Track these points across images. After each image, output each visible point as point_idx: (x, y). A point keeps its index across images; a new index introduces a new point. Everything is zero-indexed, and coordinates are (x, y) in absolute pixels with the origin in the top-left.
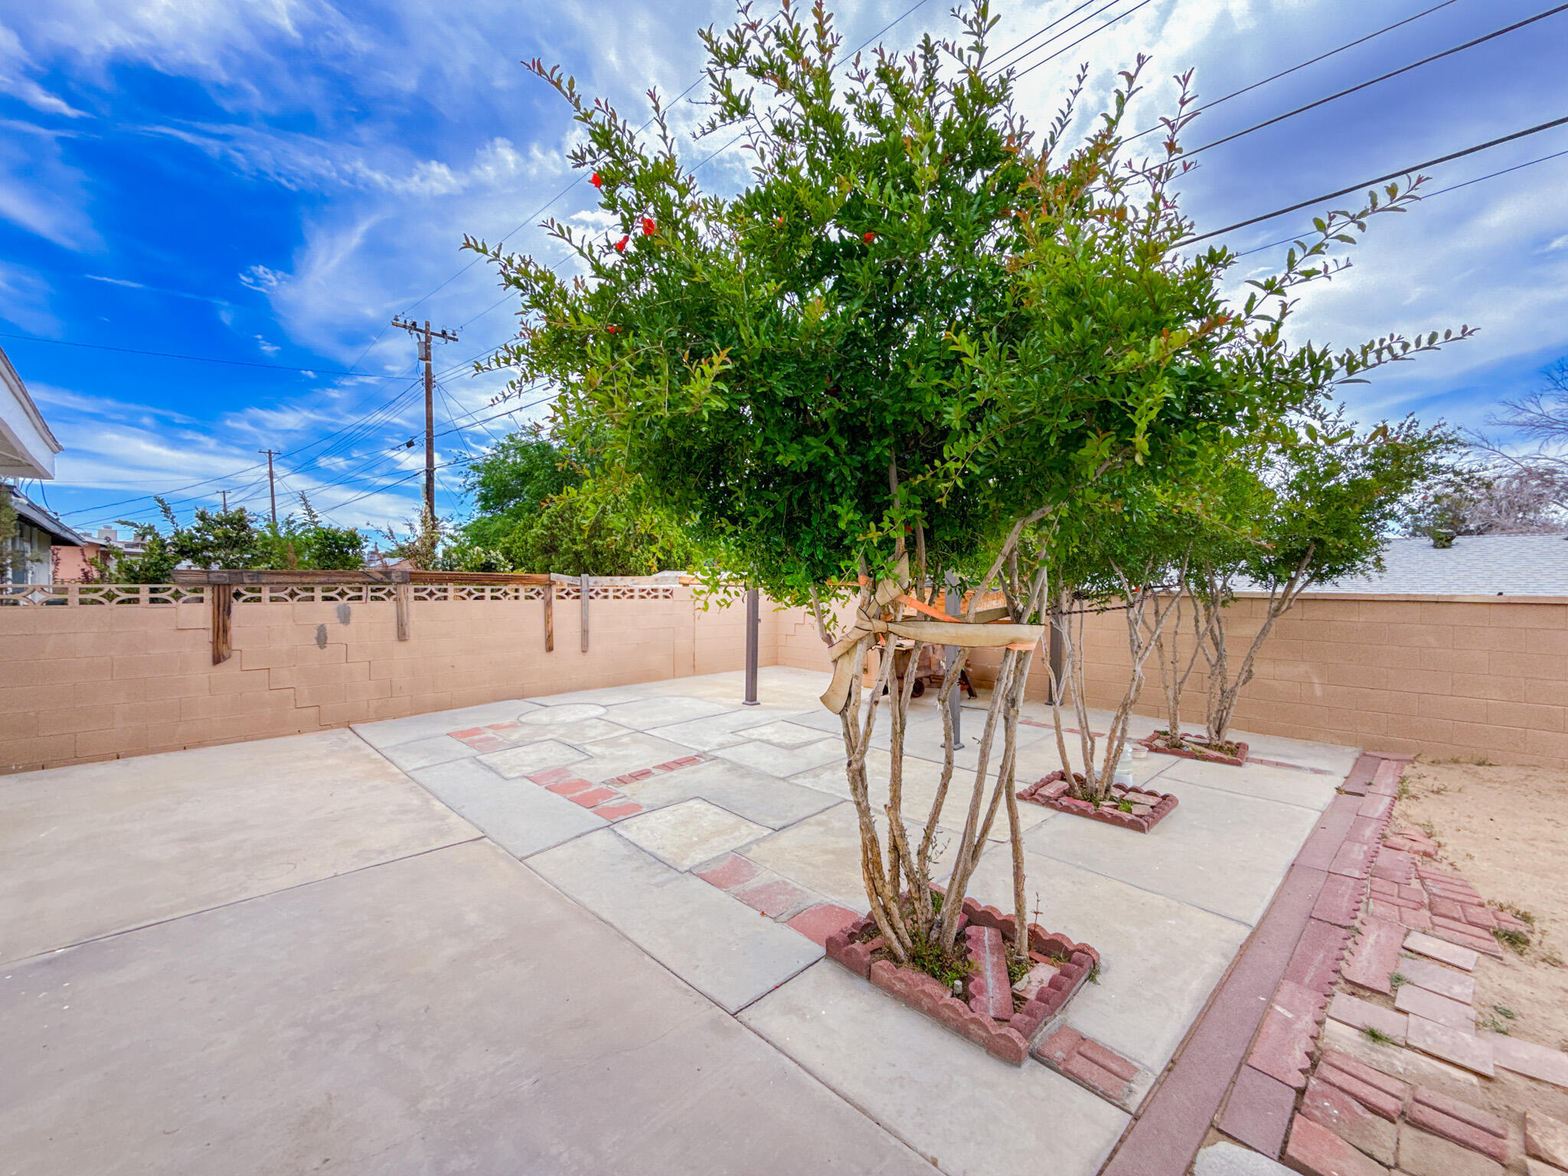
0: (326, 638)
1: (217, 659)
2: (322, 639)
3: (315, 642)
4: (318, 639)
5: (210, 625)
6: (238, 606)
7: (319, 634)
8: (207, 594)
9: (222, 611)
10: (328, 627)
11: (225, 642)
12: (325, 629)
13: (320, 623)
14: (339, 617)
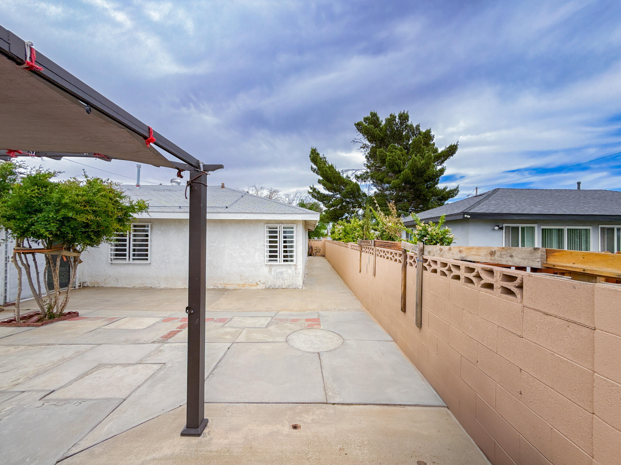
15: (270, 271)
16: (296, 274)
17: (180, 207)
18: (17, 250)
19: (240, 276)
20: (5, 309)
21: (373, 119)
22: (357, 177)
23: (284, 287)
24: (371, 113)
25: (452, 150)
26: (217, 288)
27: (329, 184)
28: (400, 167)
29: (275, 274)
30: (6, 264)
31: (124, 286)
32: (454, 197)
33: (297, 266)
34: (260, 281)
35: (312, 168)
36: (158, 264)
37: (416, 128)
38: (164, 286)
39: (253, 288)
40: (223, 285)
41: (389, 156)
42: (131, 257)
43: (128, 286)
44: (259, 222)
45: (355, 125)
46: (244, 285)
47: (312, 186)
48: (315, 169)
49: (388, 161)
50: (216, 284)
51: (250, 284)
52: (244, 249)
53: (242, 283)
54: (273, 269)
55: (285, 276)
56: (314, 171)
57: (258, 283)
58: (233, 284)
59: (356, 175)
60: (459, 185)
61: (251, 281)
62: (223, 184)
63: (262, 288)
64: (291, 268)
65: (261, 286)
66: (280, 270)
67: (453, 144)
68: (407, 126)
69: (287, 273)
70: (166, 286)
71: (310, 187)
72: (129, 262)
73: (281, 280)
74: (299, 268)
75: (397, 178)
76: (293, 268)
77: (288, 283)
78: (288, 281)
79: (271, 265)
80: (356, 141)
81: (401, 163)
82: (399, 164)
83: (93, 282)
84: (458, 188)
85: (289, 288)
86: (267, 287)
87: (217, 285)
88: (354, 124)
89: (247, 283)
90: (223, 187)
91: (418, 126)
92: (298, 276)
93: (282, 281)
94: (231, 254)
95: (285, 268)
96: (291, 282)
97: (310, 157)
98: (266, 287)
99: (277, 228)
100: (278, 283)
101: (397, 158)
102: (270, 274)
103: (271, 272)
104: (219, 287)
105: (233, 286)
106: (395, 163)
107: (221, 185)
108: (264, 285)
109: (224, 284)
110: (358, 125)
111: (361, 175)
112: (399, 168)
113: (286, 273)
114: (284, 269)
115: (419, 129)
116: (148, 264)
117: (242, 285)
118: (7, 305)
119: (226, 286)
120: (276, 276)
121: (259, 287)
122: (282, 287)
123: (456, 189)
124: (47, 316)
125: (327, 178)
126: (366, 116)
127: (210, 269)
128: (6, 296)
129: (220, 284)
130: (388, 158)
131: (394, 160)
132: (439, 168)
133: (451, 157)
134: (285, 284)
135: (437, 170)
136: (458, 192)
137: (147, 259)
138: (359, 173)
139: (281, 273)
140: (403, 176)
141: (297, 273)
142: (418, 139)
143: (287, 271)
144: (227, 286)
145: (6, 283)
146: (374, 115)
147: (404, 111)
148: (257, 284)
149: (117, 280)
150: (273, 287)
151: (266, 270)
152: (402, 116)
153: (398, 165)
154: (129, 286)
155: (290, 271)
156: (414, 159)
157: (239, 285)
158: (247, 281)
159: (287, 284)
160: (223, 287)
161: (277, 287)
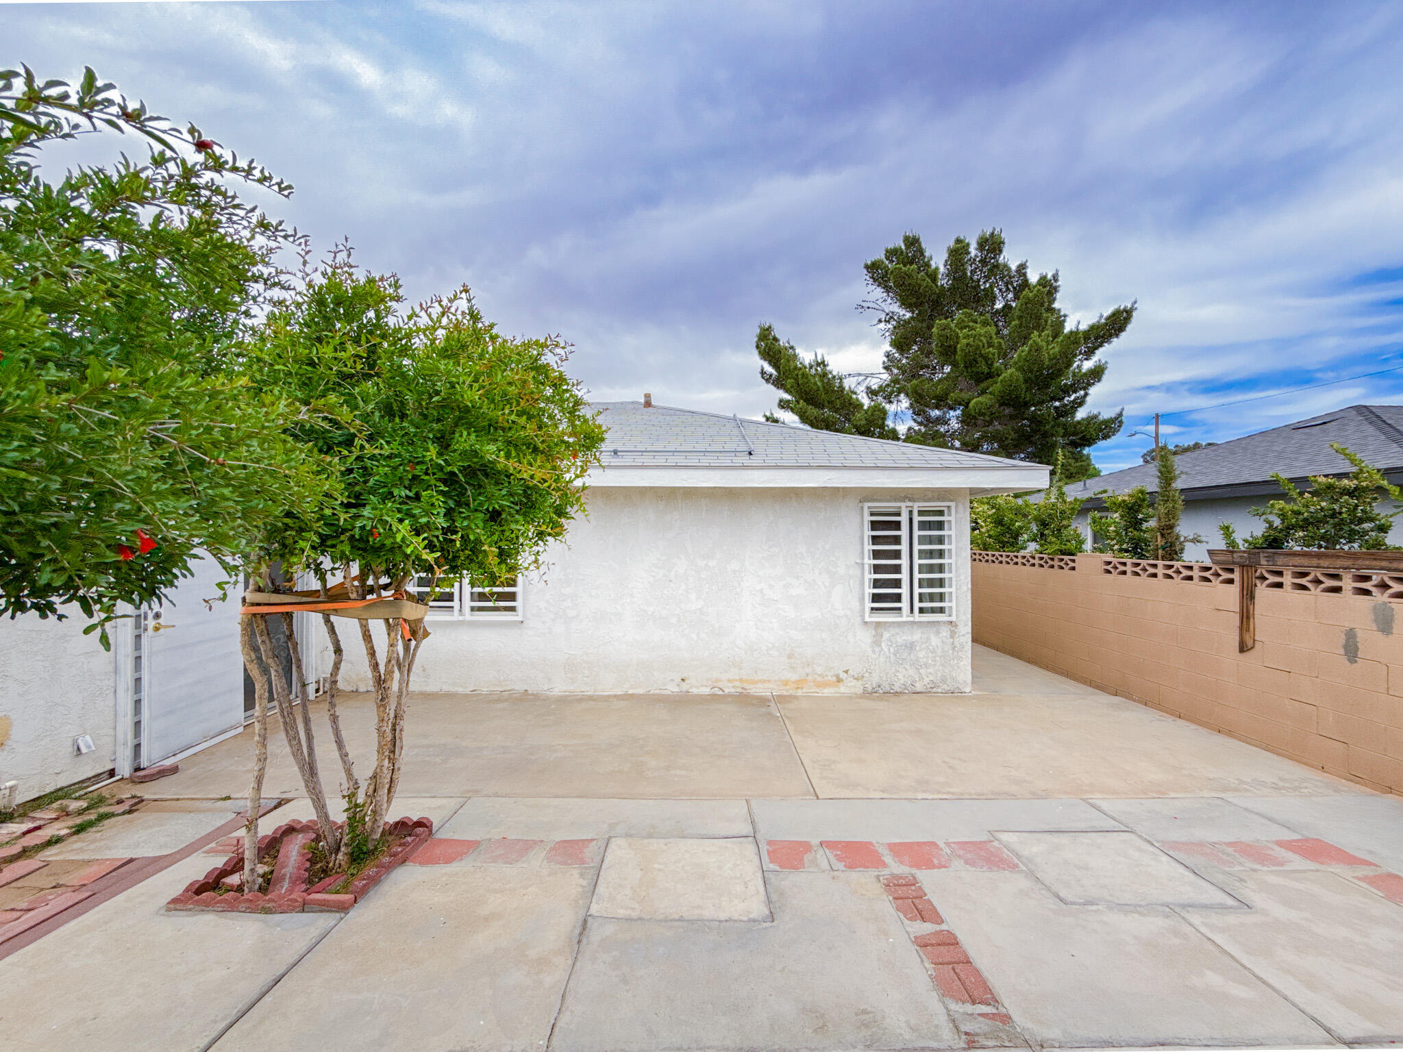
0: (1357, 649)
1: (1243, 648)
2: (1351, 650)
3: (1342, 651)
4: (1346, 647)
5: (1238, 610)
6: (1262, 591)
7: (1347, 641)
8: (1236, 576)
9: (1248, 595)
10: (1359, 633)
11: (1248, 630)
12: (1355, 636)
13: (1348, 625)
14: (1376, 621)
15: (877, 643)
16: (954, 649)
17: (615, 452)
18: (253, 604)
19: (790, 656)
20: (146, 797)
21: (912, 252)
22: (871, 392)
23: (919, 687)
24: (906, 239)
25: (1117, 323)
26: (720, 693)
27: (812, 411)
28: (992, 364)
29: (892, 650)
30: (138, 637)
31: (446, 688)
32: (1109, 437)
33: (956, 626)
34: (846, 672)
35: (763, 373)
36: (544, 622)
37: (1017, 271)
38: (564, 688)
39: (827, 692)
40: (737, 684)
41: (964, 338)
42: (468, 603)
43: (456, 689)
44: (844, 497)
45: (867, 267)
46: (799, 684)
47: (768, 414)
48: (771, 376)
49: (962, 350)
50: (718, 680)
51: (819, 679)
52: (798, 578)
53: (793, 677)
54: (886, 635)
55: (921, 654)
56: (767, 381)
57: (843, 676)
58: (769, 681)
59: (868, 388)
60: (1123, 409)
61: (819, 670)
62: (648, 396)
63: (853, 690)
64: (938, 633)
65: (851, 687)
66: (904, 638)
67: (1122, 308)
68: (996, 266)
69: (927, 648)
70: (572, 688)
71: (765, 416)
72: (461, 618)
73: (908, 667)
74: (963, 633)
75: (983, 392)
76: (945, 632)
77: (931, 678)
78: (930, 670)
79: (878, 624)
80: (865, 305)
81: (994, 354)
82: (991, 356)
83: (354, 677)
84: (1120, 415)
85: (934, 690)
86: (870, 689)
87: (720, 685)
88: (863, 265)
89: (810, 678)
90: (648, 404)
91: (1022, 267)
92: (960, 654)
93: (911, 672)
94: (761, 591)
95: (920, 631)
96: (939, 674)
97: (757, 347)
98: (865, 689)
99: (899, 514)
100: (902, 677)
101: (985, 341)
102: (877, 649)
103: (880, 645)
104: (727, 691)
105: (767, 685)
106: (981, 355)
107: (642, 400)
108: (860, 682)
109: (741, 680)
110: (873, 268)
111: (881, 387)
112: (990, 366)
113: (924, 646)
114: (917, 635)
115: (1025, 275)
116: (516, 622)
117: (795, 682)
118: (145, 776)
119: (746, 686)
120: (895, 655)
121: (842, 689)
122: (911, 689)
123: (1116, 418)
124: (343, 849)
125: (807, 393)
126: (891, 246)
127: (698, 635)
128: (137, 747)
129: (729, 681)
130: (965, 341)
131: (978, 348)
132: (1088, 365)
133: (1115, 339)
134: (921, 679)
135: (1084, 371)
136: (1120, 426)
137: (513, 609)
138: (874, 384)
139: (911, 647)
140: (1003, 386)
141: (958, 645)
142: (1036, 296)
143: (928, 639)
144: (752, 686)
145: (138, 703)
146: (912, 242)
147: (994, 229)
148: (839, 680)
149: (424, 670)
150: (888, 689)
151: (864, 637)
152: (987, 240)
153: (986, 358)
154: (460, 690)
155: (935, 641)
156: (1037, 344)
157: (786, 683)
158: (808, 670)
159: (926, 680)
160: (739, 690)
161: (899, 690)
